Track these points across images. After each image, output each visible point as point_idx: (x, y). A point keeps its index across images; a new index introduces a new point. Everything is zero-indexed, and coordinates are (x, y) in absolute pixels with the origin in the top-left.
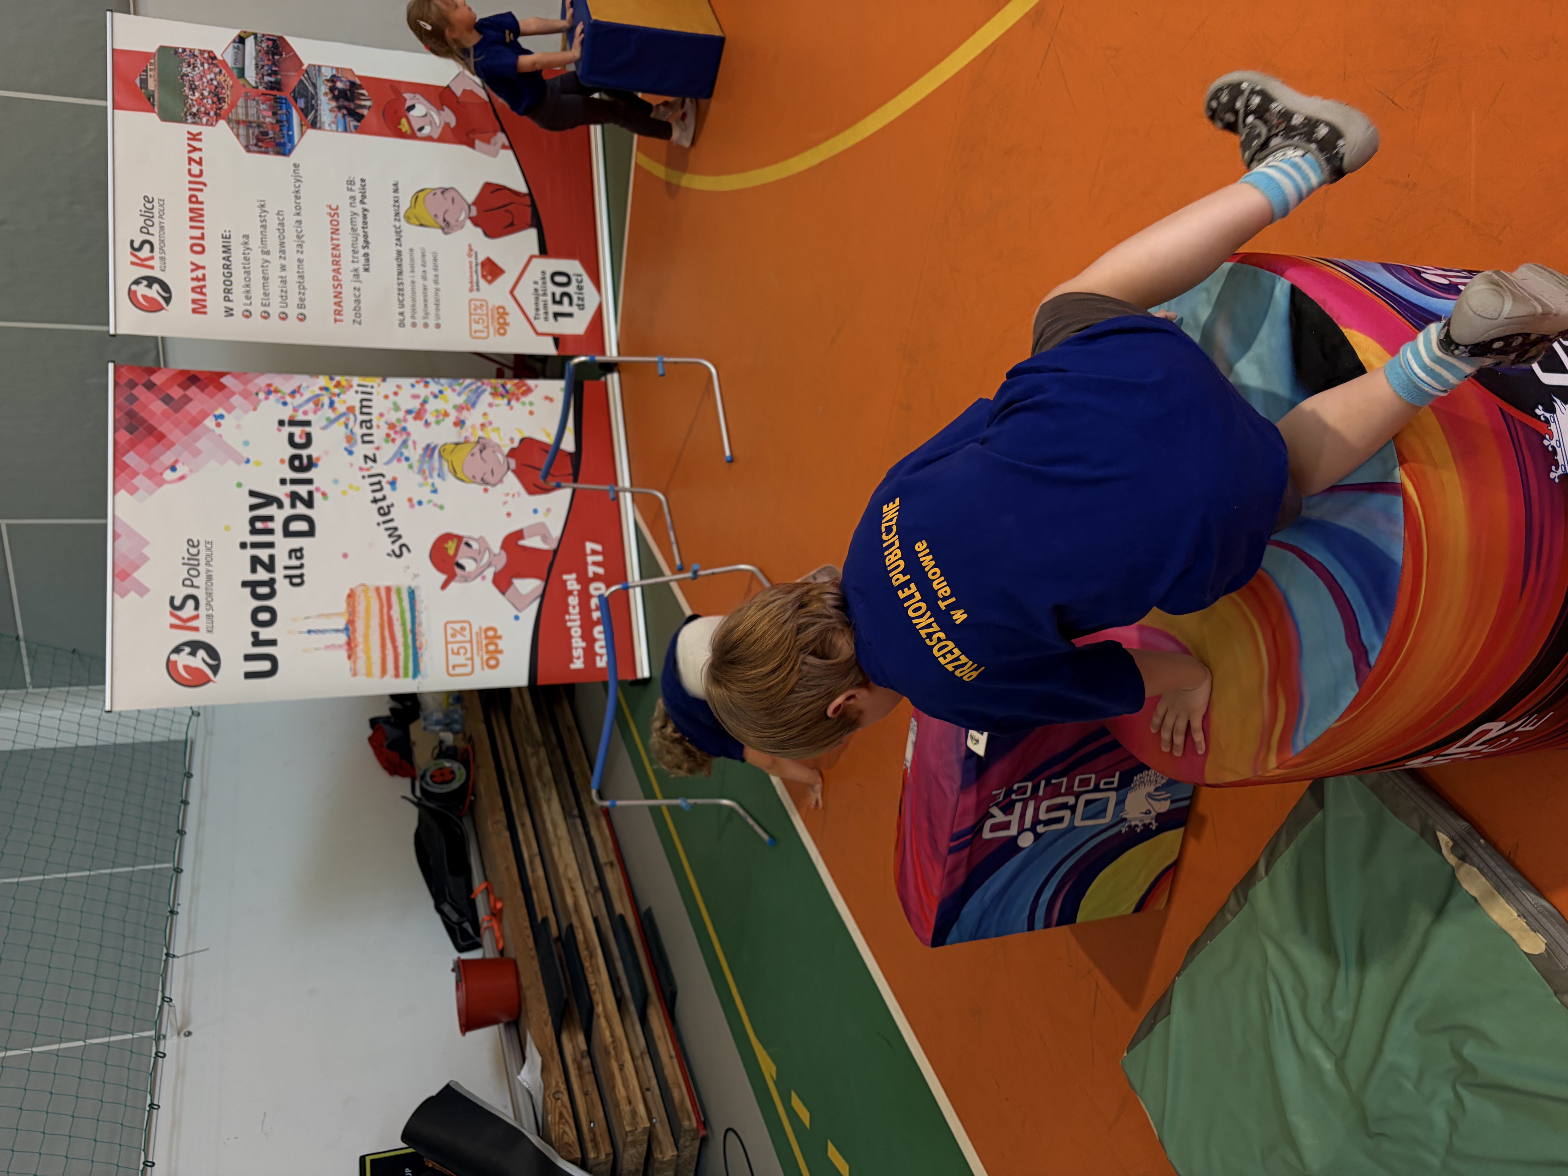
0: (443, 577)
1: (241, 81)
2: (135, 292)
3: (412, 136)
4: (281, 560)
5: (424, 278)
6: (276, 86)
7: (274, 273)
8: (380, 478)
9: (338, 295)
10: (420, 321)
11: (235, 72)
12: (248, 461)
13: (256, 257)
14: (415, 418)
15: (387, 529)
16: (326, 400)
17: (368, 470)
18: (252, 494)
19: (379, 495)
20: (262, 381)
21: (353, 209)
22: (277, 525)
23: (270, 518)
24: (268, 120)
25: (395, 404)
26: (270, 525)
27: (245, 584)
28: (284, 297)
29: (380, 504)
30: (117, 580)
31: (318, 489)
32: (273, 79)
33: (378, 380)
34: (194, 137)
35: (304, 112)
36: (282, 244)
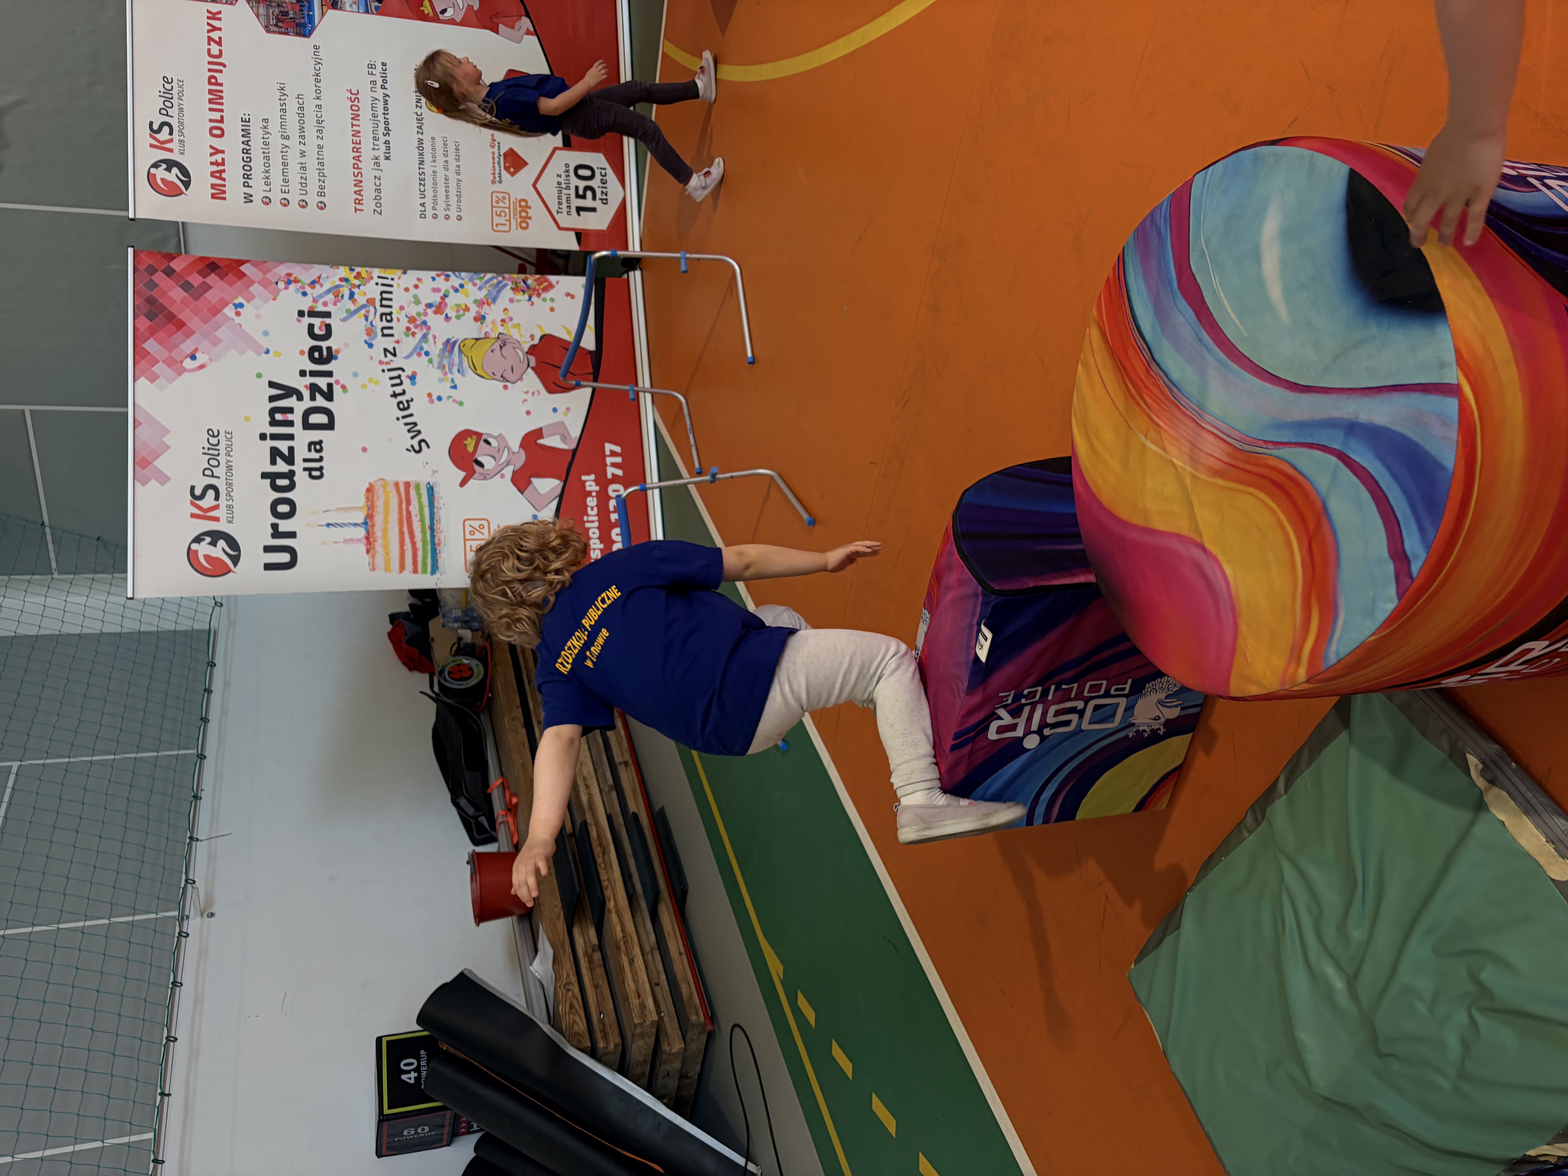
0: (462, 474)
2: (154, 175)
3: (435, 19)
4: (302, 452)
5: (446, 169)
7: (294, 158)
8: (400, 372)
9: (358, 184)
10: (441, 213)
12: (267, 352)
13: (276, 142)
14: (435, 313)
15: (406, 424)
16: (346, 292)
17: (388, 363)
18: (272, 385)
19: (398, 390)
20: (282, 270)
21: (374, 95)
22: (297, 417)
23: (290, 410)
25: (415, 296)
26: (290, 417)
27: (264, 476)
28: (304, 185)
29: (400, 398)
30: (137, 467)
31: (337, 382)
33: (399, 272)
34: (214, 16)
36: (302, 129)
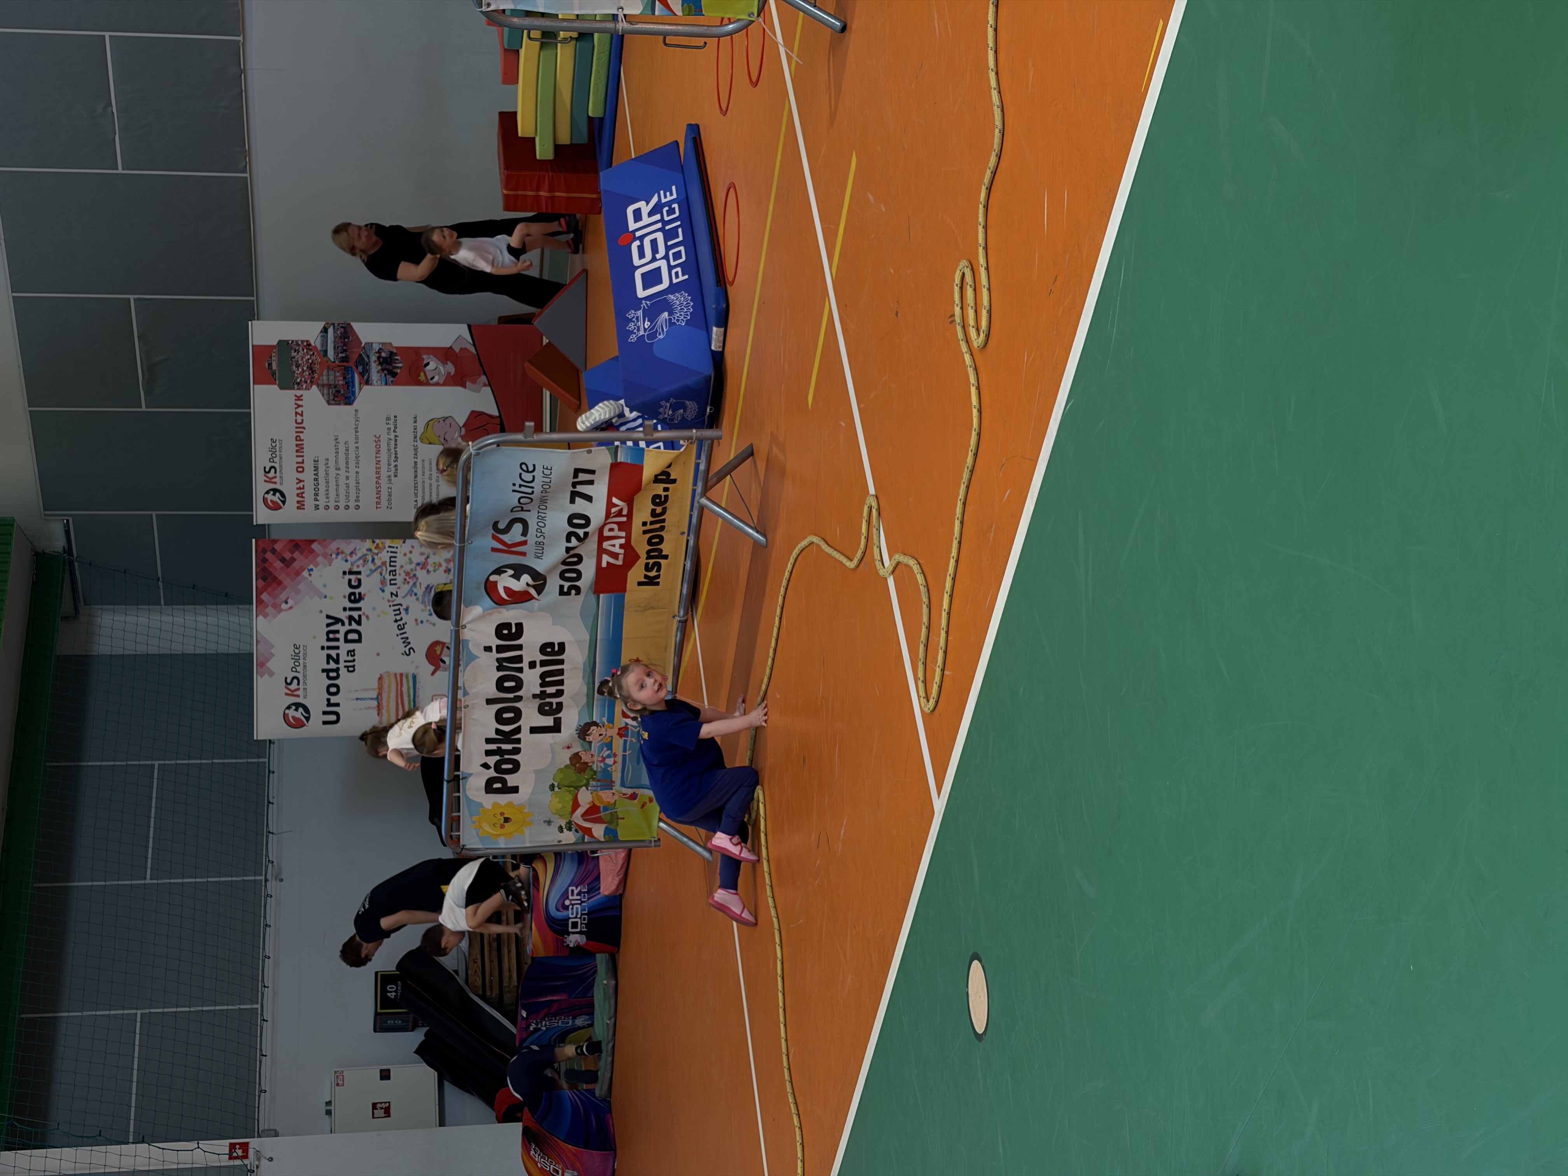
0: (433, 668)
1: (326, 359)
2: (267, 498)
3: (427, 384)
4: (343, 657)
5: (430, 479)
6: (345, 360)
7: (342, 481)
8: (400, 607)
9: (378, 492)
11: (322, 353)
12: (326, 597)
13: (332, 472)
14: (422, 569)
15: (402, 638)
16: (370, 558)
17: (393, 601)
18: (328, 617)
19: (398, 618)
20: (334, 546)
21: (389, 437)
22: (341, 636)
23: (337, 632)
24: (340, 382)
25: (410, 559)
26: (337, 636)
27: (323, 671)
28: (347, 497)
29: (399, 623)
30: (258, 667)
31: (364, 614)
32: (344, 355)
33: (401, 541)
35: (362, 374)
36: (347, 463)
